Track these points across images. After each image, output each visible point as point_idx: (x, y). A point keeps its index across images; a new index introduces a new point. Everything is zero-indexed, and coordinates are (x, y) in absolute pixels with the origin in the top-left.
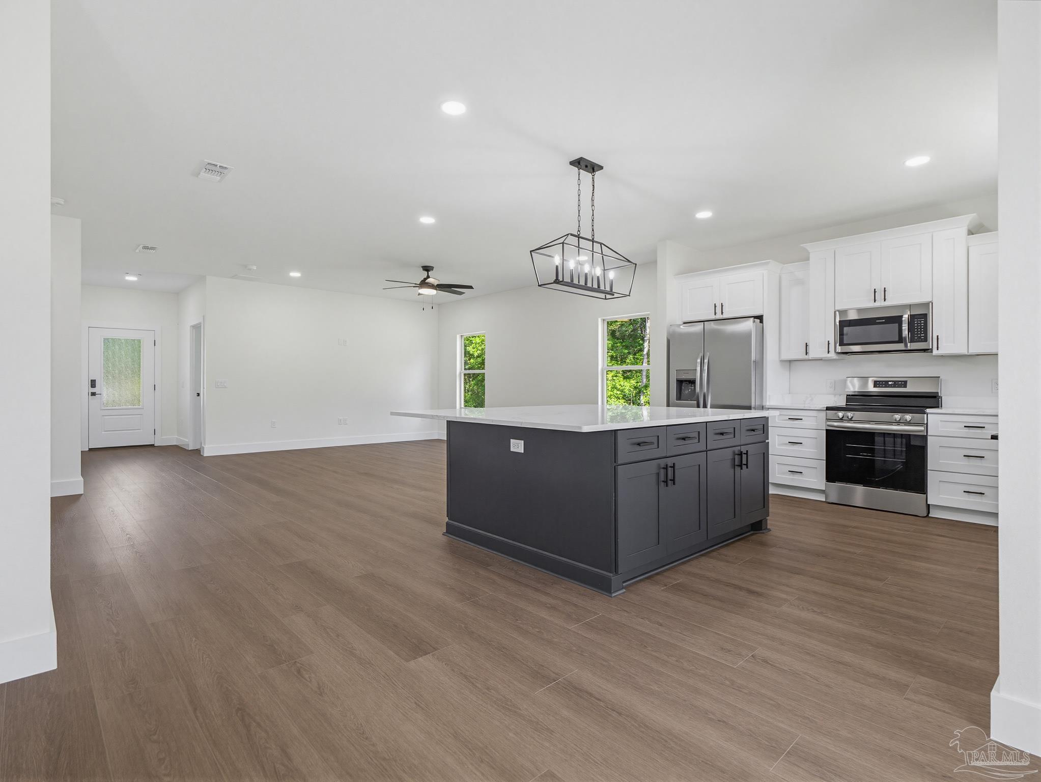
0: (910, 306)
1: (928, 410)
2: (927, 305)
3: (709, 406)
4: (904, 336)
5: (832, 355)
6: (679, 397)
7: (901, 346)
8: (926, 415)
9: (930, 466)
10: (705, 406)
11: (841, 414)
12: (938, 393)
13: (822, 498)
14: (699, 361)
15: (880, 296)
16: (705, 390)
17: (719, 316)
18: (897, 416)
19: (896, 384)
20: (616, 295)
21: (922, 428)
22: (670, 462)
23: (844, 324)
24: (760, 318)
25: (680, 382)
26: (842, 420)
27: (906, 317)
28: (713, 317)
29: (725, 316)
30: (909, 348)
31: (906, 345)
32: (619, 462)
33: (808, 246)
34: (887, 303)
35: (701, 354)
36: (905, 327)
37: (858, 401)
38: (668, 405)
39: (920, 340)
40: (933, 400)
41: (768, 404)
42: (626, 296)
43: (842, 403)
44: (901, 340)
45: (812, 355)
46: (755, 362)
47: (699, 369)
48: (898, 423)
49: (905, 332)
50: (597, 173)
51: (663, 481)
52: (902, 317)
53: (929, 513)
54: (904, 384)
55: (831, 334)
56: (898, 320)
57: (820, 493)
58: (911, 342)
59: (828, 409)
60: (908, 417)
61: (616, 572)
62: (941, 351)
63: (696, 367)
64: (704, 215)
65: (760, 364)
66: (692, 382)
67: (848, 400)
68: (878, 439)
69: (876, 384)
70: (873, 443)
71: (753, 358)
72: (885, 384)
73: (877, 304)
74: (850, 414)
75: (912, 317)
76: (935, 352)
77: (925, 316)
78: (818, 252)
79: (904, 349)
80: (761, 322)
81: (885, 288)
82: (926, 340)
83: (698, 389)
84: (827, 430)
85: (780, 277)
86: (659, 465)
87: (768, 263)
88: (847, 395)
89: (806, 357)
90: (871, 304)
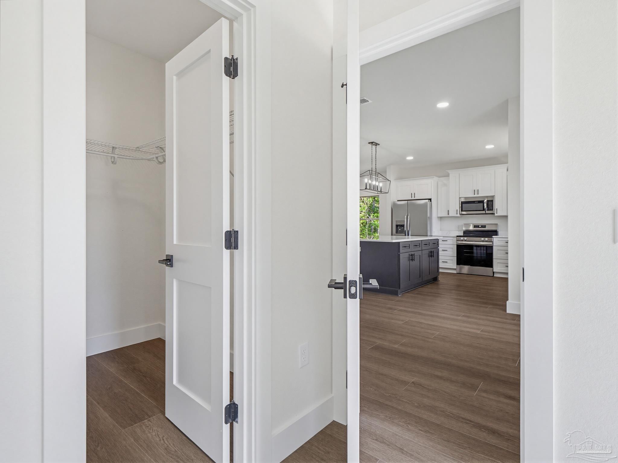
0: (487, 197)
1: (493, 236)
2: (493, 197)
3: (410, 235)
4: (485, 208)
5: (458, 215)
6: (397, 232)
7: (484, 212)
8: (492, 238)
9: (494, 257)
10: (408, 235)
11: (462, 238)
12: (497, 230)
13: (455, 272)
14: (406, 217)
15: (476, 192)
16: (409, 229)
17: (413, 198)
18: (483, 239)
19: (483, 227)
20: (382, 193)
21: (491, 243)
22: (413, 253)
23: (463, 203)
24: (430, 200)
25: (397, 226)
26: (462, 241)
27: (485, 201)
28: (411, 199)
29: (416, 198)
30: (487, 213)
31: (486, 212)
32: (401, 253)
33: (449, 171)
34: (479, 195)
35: (407, 214)
36: (485, 205)
37: (467, 233)
38: (392, 235)
39: (490, 210)
40: (495, 233)
41: (433, 235)
42: (387, 193)
43: (462, 234)
44: (484, 210)
45: (450, 215)
46: (429, 217)
47: (406, 220)
48: (483, 241)
49: (485, 207)
50: (378, 146)
51: (411, 260)
52: (484, 201)
53: (494, 275)
54: (485, 227)
55: (458, 207)
56: (482, 202)
57: (454, 270)
58: (488, 210)
59: (457, 236)
60: (486, 239)
61: (399, 289)
62: (499, 214)
63: (405, 219)
64: (410, 158)
65: (430, 218)
66: (403, 226)
67: (464, 233)
68: (475, 248)
69: (475, 227)
70: (473, 249)
71: (428, 216)
72: (478, 227)
73: (475, 196)
74: (466, 238)
75: (488, 201)
76: (496, 215)
77: (492, 201)
78: (453, 174)
79: (485, 213)
80: (431, 201)
81: (478, 190)
82: (492, 210)
83: (405, 229)
84: (457, 245)
85: (437, 182)
86: (409, 254)
87: (434, 177)
88: (464, 231)
89: (448, 216)
90: (473, 196)
